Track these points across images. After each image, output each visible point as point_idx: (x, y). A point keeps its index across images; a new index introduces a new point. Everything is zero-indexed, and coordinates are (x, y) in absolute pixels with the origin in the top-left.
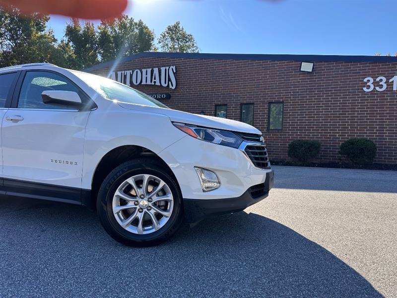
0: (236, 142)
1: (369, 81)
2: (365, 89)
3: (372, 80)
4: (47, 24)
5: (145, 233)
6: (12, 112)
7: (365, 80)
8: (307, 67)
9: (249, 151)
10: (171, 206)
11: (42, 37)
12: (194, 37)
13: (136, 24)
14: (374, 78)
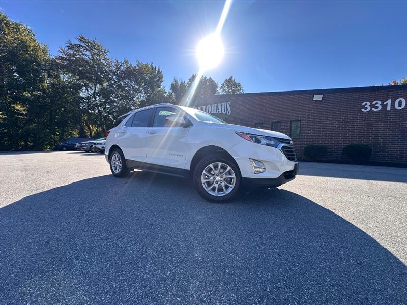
0: (275, 144)
1: (366, 104)
2: (363, 110)
3: (369, 104)
4: (162, 84)
5: (219, 195)
6: (150, 129)
7: (364, 104)
8: (318, 97)
9: (284, 150)
10: (234, 182)
11: (159, 91)
12: (241, 84)
13: (208, 80)
14: (371, 101)
